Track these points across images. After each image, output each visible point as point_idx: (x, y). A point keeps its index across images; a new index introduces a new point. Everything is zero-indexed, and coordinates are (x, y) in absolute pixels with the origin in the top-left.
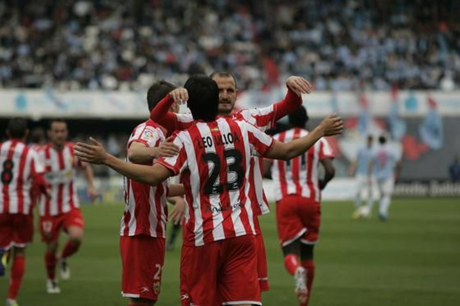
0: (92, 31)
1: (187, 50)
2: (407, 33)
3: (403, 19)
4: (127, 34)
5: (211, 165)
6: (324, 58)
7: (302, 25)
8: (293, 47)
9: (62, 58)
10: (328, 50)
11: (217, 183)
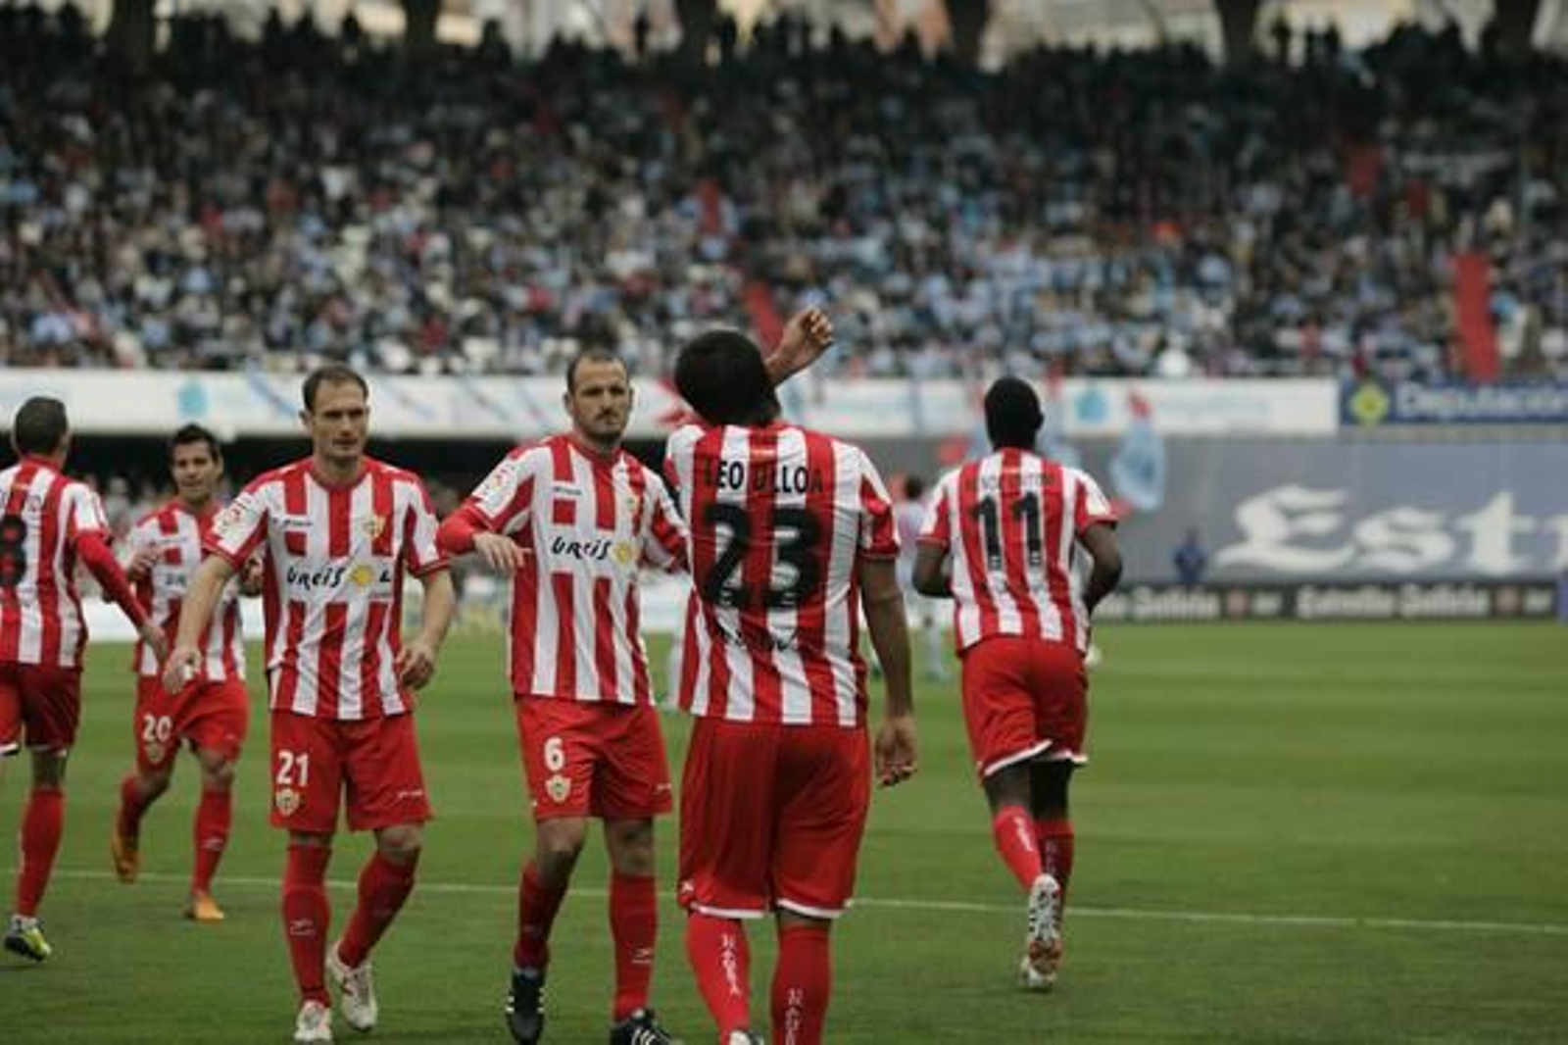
0: (356, 237)
1: (576, 280)
2: (1083, 243)
3: (1073, 211)
4: (439, 244)
5: (723, 531)
6: (890, 300)
7: (841, 226)
8: (822, 275)
9: (287, 297)
10: (899, 282)
11: (736, 579)
